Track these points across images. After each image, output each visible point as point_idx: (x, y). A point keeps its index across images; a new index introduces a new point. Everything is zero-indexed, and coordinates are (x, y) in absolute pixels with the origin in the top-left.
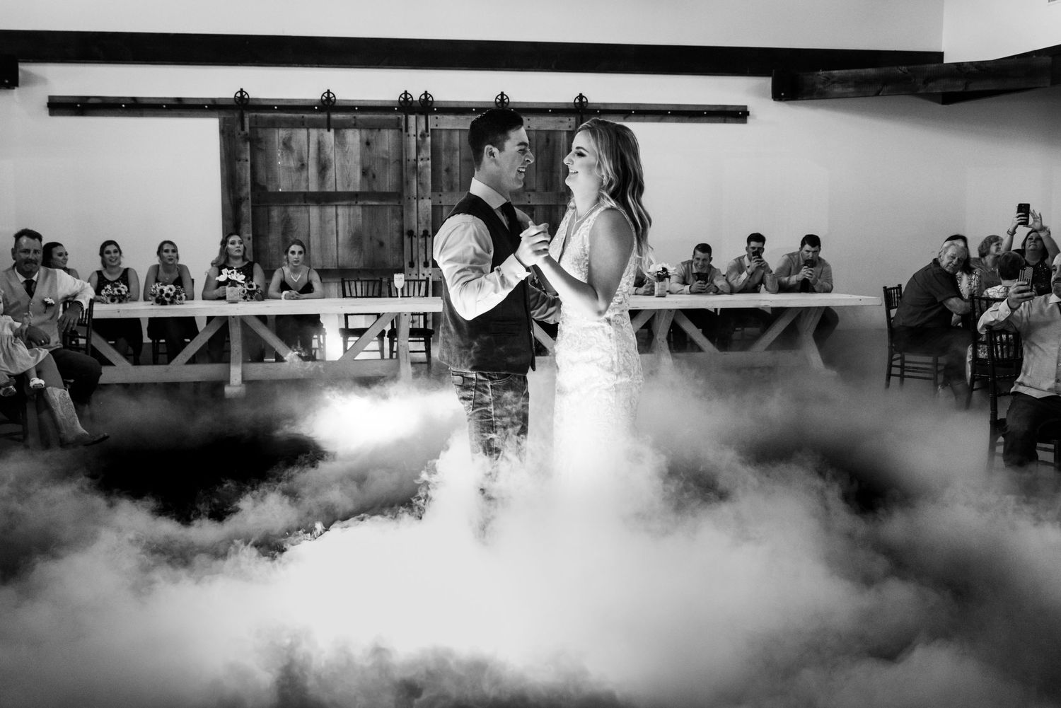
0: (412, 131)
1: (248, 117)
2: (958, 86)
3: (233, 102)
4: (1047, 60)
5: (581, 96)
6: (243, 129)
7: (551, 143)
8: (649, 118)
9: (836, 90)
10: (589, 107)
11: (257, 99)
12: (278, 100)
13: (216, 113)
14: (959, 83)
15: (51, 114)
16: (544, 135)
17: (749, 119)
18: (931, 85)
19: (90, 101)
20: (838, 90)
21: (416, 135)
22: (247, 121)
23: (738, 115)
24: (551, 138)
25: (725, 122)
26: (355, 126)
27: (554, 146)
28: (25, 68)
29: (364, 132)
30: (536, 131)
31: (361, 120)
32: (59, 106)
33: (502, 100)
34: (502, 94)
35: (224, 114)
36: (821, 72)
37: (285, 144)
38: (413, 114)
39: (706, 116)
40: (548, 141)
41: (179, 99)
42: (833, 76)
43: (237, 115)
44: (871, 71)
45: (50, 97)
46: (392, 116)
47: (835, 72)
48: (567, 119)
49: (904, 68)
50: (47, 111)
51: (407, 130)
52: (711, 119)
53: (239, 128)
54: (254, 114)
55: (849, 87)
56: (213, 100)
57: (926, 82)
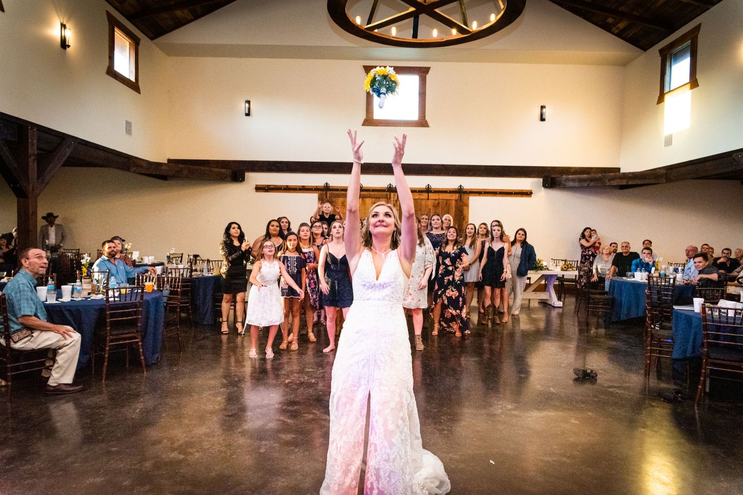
0: (392, 199)
1: (328, 193)
2: (624, 183)
3: (323, 188)
4: (664, 171)
5: (461, 186)
6: (326, 197)
7: (448, 204)
8: (489, 195)
9: (570, 184)
10: (464, 190)
11: (333, 187)
12: (341, 187)
13: (317, 192)
14: (624, 181)
15: (256, 192)
16: (445, 201)
17: (532, 195)
18: (611, 182)
19: (271, 187)
20: (571, 184)
21: (394, 201)
22: (328, 194)
23: (528, 194)
24: (448, 202)
25: (522, 197)
26: (370, 197)
27: (449, 206)
28: (247, 174)
29: (373, 199)
30: (442, 199)
31: (372, 195)
32: (259, 189)
33: (428, 187)
34: (428, 185)
35: (320, 192)
36: (564, 176)
37: (342, 203)
38: (392, 192)
39: (514, 194)
40: (447, 203)
41: (303, 186)
42: (569, 178)
43: (324, 192)
44: (585, 176)
45: (256, 185)
46: (384, 193)
47: (570, 176)
48: (454, 195)
49: (600, 175)
50: (255, 190)
51: (390, 199)
52: (515, 195)
53: (325, 197)
54: (331, 192)
55: (576, 182)
56: (316, 187)
57: (609, 180)
